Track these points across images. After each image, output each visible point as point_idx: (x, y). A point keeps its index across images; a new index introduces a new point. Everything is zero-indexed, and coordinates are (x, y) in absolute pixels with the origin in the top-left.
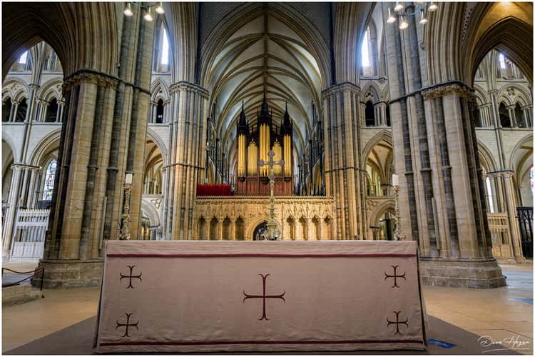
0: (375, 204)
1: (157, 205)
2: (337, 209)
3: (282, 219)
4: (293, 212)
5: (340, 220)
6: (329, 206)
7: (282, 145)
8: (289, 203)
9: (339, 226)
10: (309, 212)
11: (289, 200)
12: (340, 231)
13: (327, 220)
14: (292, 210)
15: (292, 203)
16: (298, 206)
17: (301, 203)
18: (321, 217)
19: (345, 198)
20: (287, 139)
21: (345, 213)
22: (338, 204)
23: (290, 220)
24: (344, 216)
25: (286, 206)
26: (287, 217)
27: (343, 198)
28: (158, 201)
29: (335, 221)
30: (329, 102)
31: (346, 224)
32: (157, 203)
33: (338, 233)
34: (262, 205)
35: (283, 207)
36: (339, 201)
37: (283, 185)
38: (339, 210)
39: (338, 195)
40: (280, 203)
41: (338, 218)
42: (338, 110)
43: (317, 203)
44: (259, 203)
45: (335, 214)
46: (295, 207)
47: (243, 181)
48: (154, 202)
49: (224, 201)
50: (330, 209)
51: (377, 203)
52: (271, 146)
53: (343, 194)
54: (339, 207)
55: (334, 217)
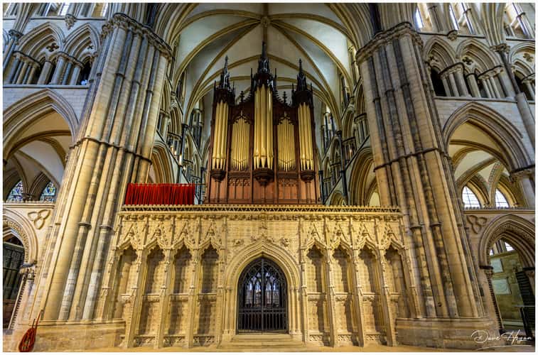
0: (480, 221)
1: (39, 223)
2: (413, 229)
3: (300, 250)
4: (322, 238)
5: (422, 251)
6: (395, 226)
7: (295, 123)
8: (312, 219)
9: (424, 263)
10: (355, 236)
11: (314, 213)
12: (426, 274)
13: (392, 252)
14: (320, 231)
15: (319, 219)
16: (331, 225)
17: (337, 220)
18: (381, 247)
19: (429, 207)
20: (304, 112)
21: (434, 235)
22: (415, 219)
23: (316, 253)
24: (431, 243)
25: (307, 226)
26: (309, 246)
27: (424, 208)
28: (44, 215)
29: (410, 254)
30: (372, 64)
31: (439, 259)
32: (39, 218)
33: (422, 278)
34: (257, 223)
35: (300, 226)
36: (414, 213)
37: (298, 187)
38: (418, 232)
39: (412, 202)
40: (294, 218)
41: (416, 247)
42: (391, 66)
43: (369, 218)
44: (251, 218)
45: (408, 240)
46: (325, 226)
47: (220, 179)
48: (34, 216)
49: (179, 214)
50: (396, 231)
51: (485, 219)
52: (276, 122)
53: (422, 199)
54: (416, 224)
55: (408, 244)
